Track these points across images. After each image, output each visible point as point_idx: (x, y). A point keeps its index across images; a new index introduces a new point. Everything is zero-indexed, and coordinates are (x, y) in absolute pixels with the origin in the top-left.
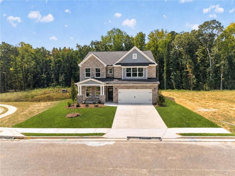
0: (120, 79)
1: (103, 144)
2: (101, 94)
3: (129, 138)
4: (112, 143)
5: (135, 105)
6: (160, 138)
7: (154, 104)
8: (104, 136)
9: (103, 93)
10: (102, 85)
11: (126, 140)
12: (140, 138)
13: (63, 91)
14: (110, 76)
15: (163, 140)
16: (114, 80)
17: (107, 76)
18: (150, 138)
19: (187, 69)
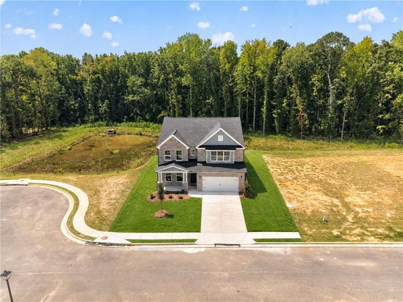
0: (204, 163)
1: (197, 251)
2: (184, 182)
3: (215, 244)
4: (203, 250)
5: (220, 194)
6: (239, 245)
7: (240, 193)
8: (196, 243)
9: (185, 181)
10: (185, 172)
11: (214, 246)
12: (224, 245)
13: (110, 133)
14: (192, 158)
15: (242, 246)
16: (198, 164)
17: (190, 158)
18: (232, 245)
19: (296, 105)
